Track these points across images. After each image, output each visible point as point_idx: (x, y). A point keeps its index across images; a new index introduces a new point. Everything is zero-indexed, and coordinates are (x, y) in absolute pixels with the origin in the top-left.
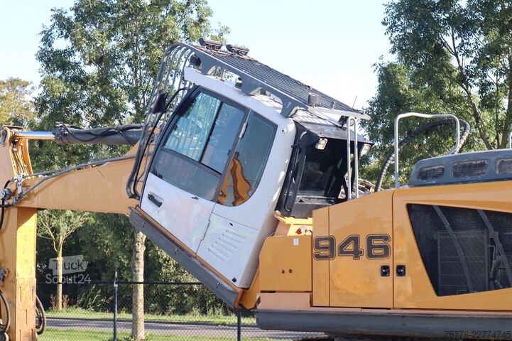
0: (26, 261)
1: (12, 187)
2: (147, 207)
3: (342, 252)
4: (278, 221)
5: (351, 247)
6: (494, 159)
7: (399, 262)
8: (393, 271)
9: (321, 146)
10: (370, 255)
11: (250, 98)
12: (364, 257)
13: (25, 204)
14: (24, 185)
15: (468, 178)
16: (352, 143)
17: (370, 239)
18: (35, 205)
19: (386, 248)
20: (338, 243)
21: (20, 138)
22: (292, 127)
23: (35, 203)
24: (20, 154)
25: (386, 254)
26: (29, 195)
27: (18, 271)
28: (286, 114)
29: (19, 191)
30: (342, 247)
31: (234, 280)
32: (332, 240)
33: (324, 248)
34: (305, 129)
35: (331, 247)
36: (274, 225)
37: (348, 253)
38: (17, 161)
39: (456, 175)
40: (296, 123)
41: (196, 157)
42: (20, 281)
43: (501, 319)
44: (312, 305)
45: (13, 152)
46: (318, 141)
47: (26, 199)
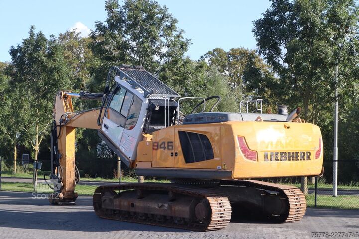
0: (70, 150)
1: (63, 117)
2: (103, 129)
3: (161, 148)
4: (143, 137)
5: (163, 146)
6: (205, 115)
7: (176, 151)
8: (174, 154)
9: (157, 108)
10: (168, 149)
11: (135, 90)
12: (166, 150)
13: (69, 125)
14: (68, 117)
15: (198, 122)
16: (167, 107)
17: (168, 143)
18: (73, 126)
19: (172, 146)
20: (159, 144)
21: (68, 96)
22: (147, 101)
23: (72, 125)
24: (68, 103)
25: (172, 149)
26: (71, 121)
27: (67, 154)
28: (146, 96)
29: (66, 120)
30: (161, 145)
31: (130, 158)
32: (158, 143)
33: (156, 146)
34: (151, 102)
35: (158, 146)
36: (142, 138)
37: (162, 148)
38: (66, 106)
39: (196, 121)
40: (149, 99)
41: (119, 111)
42: (67, 159)
43: (201, 171)
44: (152, 167)
45: (65, 102)
46: (155, 107)
47: (69, 123)
